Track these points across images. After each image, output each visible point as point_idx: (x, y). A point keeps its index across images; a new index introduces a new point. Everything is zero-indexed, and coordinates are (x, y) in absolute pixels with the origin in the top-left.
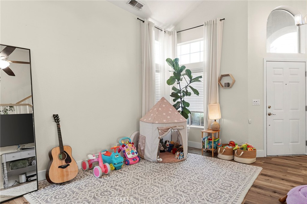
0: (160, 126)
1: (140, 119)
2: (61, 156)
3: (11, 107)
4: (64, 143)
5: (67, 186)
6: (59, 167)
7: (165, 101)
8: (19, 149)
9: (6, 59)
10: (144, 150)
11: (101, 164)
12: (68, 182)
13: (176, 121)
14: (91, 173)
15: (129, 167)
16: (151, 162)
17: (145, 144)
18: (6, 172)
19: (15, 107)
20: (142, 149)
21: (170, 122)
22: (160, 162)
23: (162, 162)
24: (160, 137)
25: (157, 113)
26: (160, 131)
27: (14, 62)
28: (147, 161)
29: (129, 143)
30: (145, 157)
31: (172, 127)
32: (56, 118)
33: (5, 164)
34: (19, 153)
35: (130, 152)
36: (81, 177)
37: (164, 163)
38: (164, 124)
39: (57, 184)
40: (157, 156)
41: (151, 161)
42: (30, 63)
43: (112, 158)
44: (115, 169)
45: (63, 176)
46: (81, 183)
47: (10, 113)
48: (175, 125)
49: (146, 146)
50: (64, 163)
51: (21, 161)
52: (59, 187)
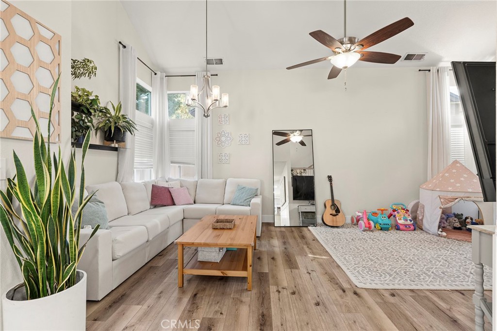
0: (442, 194)
1: (421, 186)
2: (333, 207)
3: (304, 170)
4: (335, 198)
5: (336, 229)
6: (331, 214)
7: (458, 165)
8: (309, 204)
9: (300, 135)
10: (422, 220)
11: (365, 220)
12: (337, 227)
13: (470, 190)
14: (358, 227)
15: (398, 231)
16: (429, 234)
17: (423, 213)
18: (301, 219)
19: (307, 170)
20: (420, 218)
21: (458, 190)
22: (441, 236)
23: (445, 237)
24: (442, 207)
25: (440, 179)
26: (442, 200)
27: (305, 136)
28: (426, 232)
29: (402, 209)
30: (423, 228)
31: (462, 196)
32: (330, 178)
33: (300, 213)
34: (309, 207)
35: (402, 218)
36: (348, 227)
37: (448, 238)
38: (449, 193)
39: (329, 226)
40: (437, 228)
41: (431, 233)
42: (312, 135)
43: (378, 219)
44: (381, 229)
45: (333, 221)
46: (347, 230)
47: (303, 175)
48: (467, 195)
49: (425, 216)
50: (334, 212)
51: (311, 213)
52: (330, 228)
